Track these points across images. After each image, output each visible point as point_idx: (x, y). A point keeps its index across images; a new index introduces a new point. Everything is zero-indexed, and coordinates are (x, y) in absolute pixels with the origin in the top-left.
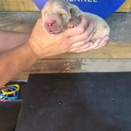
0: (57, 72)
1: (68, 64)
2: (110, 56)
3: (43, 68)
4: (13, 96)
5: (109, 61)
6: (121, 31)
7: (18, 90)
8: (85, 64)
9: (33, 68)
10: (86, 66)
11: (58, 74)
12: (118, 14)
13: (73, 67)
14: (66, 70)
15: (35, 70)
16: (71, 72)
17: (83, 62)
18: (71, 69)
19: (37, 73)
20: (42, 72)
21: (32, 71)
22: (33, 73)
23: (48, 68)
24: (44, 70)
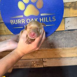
1: (35, 62)
6: (62, 41)
8: (45, 62)
10: (46, 63)
11: (29, 68)
12: (58, 32)
14: (34, 66)
15: (15, 67)
16: (37, 67)
18: (37, 65)
19: (17, 68)
20: (20, 67)
21: (14, 67)
22: (15, 68)
23: (23, 65)
24: (21, 66)
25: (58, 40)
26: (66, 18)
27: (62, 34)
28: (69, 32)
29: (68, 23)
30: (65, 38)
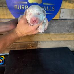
0: (25, 49)
1: (31, 44)
2: (51, 40)
3: (17, 47)
4: (1, 63)
5: (51, 42)
6: (56, 28)
7: (3, 59)
9: (12, 47)
12: (54, 20)
13: (33, 46)
14: (30, 48)
15: (13, 48)
16: (32, 48)
17: (38, 43)
18: (32, 47)
19: (14, 49)
20: (16, 49)
22: (12, 50)
23: (20, 47)
24: (18, 48)
25: (52, 26)
26: (62, 9)
27: (56, 22)
28: (62, 20)
29: (62, 13)
30: (58, 26)
